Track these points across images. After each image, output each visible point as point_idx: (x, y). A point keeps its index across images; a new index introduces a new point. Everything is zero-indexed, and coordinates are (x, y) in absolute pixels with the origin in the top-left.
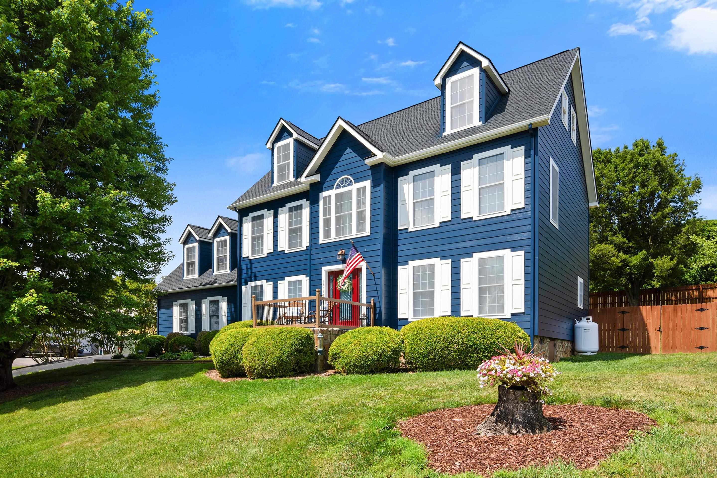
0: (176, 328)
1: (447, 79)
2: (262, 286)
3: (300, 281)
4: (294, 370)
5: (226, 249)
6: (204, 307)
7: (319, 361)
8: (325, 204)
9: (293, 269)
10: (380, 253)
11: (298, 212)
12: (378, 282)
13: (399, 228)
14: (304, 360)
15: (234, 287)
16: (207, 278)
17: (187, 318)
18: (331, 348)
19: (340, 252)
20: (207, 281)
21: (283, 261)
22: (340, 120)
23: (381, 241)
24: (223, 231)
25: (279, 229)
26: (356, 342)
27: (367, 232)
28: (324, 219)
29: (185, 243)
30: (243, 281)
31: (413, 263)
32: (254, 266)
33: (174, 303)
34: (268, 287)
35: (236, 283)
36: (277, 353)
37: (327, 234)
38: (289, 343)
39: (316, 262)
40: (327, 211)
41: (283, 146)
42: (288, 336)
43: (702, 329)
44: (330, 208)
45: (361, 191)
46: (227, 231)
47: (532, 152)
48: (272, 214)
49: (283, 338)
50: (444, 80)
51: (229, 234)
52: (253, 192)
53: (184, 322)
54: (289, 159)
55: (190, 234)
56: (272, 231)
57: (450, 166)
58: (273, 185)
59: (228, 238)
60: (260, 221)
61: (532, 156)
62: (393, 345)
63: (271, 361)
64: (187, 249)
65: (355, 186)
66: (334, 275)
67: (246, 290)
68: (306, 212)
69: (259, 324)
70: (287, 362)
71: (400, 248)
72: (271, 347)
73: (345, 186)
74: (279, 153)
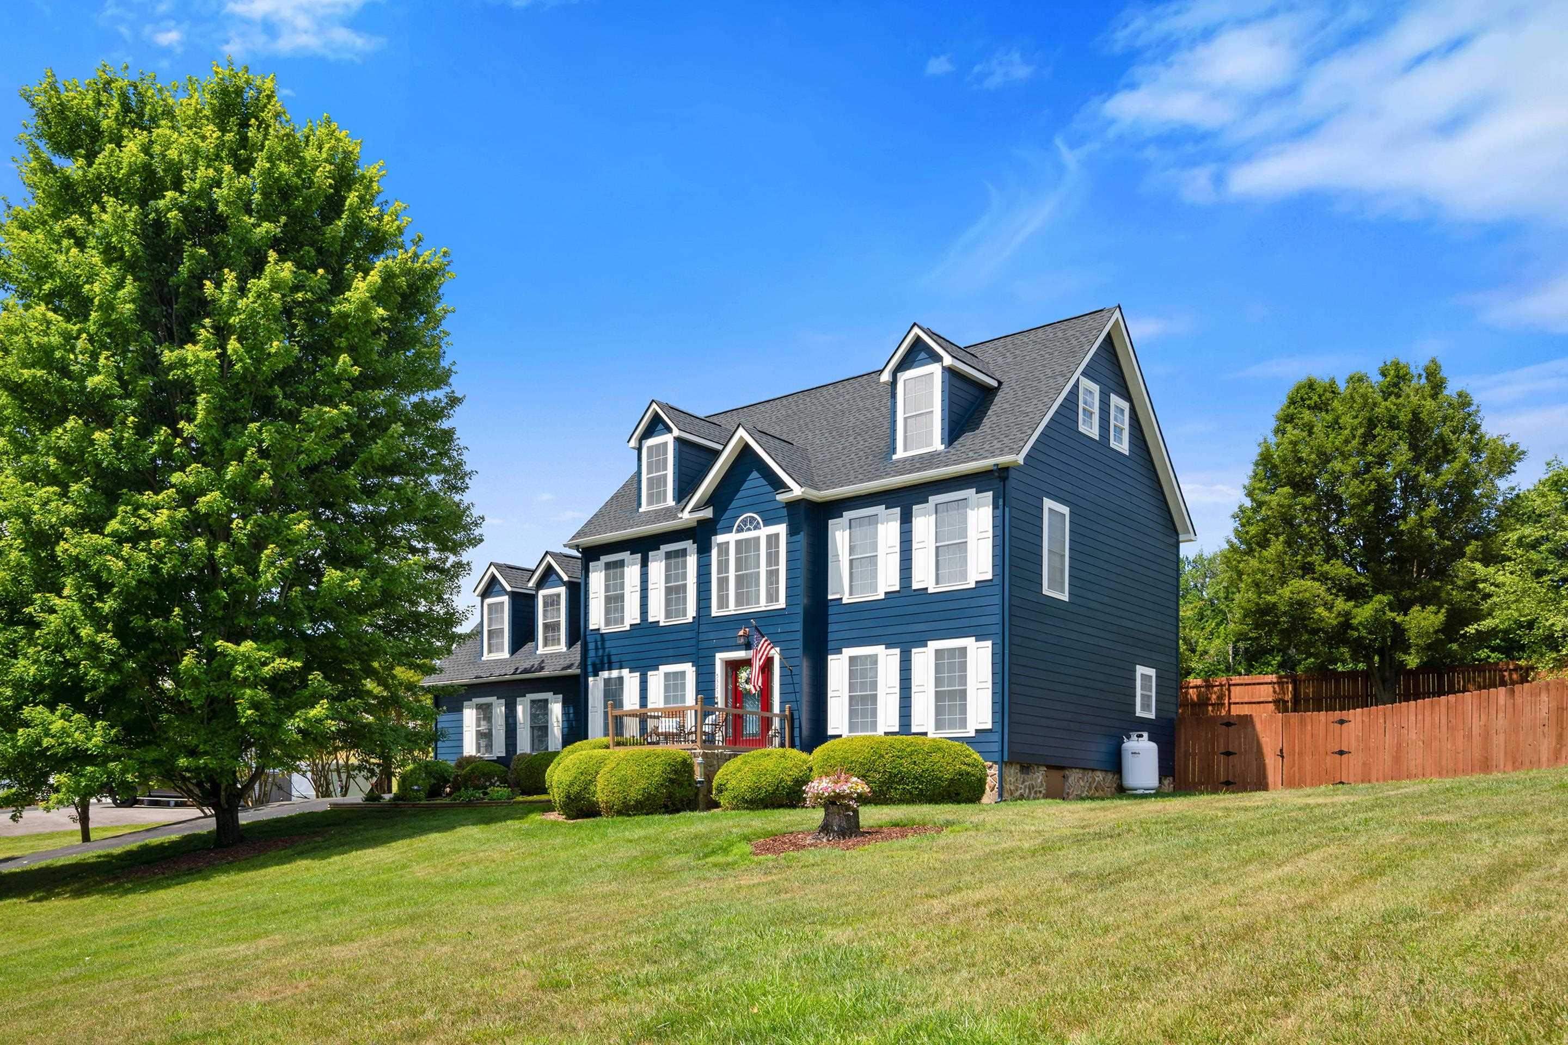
0: (470, 748)
1: (899, 374)
2: (621, 679)
3: (683, 673)
4: (666, 806)
5: (559, 609)
6: (521, 711)
7: (701, 796)
8: (719, 554)
9: (671, 652)
10: (800, 636)
11: (680, 559)
12: (796, 679)
13: (830, 597)
14: (679, 793)
15: (575, 677)
16: (525, 660)
17: (491, 730)
18: (716, 777)
19: (741, 633)
20: (527, 665)
21: (654, 639)
22: (741, 429)
23: (800, 618)
24: (554, 577)
25: (650, 586)
26: (746, 769)
27: (782, 603)
28: (718, 578)
29: (485, 594)
30: (590, 669)
31: (848, 652)
32: (607, 644)
33: (465, 703)
34: (631, 681)
35: (578, 671)
36: (643, 784)
37: (723, 603)
38: (658, 770)
39: (705, 645)
40: (723, 567)
41: (658, 446)
42: (658, 761)
43: (1341, 753)
44: (727, 561)
45: (773, 540)
46: (561, 579)
47: (1001, 502)
48: (639, 560)
49: (650, 763)
50: (895, 374)
51: (564, 583)
52: (606, 518)
53: (485, 737)
54: (665, 469)
55: (493, 579)
56: (638, 589)
57: (898, 510)
58: (641, 510)
59: (562, 590)
60: (619, 570)
61: (1001, 507)
62: (795, 773)
63: (634, 794)
64: (489, 605)
65: (764, 532)
66: (734, 667)
67: (596, 686)
68: (692, 561)
69: (618, 744)
70: (656, 796)
71: (831, 628)
72: (635, 776)
73: (749, 529)
74: (649, 456)
